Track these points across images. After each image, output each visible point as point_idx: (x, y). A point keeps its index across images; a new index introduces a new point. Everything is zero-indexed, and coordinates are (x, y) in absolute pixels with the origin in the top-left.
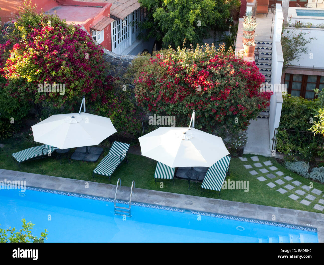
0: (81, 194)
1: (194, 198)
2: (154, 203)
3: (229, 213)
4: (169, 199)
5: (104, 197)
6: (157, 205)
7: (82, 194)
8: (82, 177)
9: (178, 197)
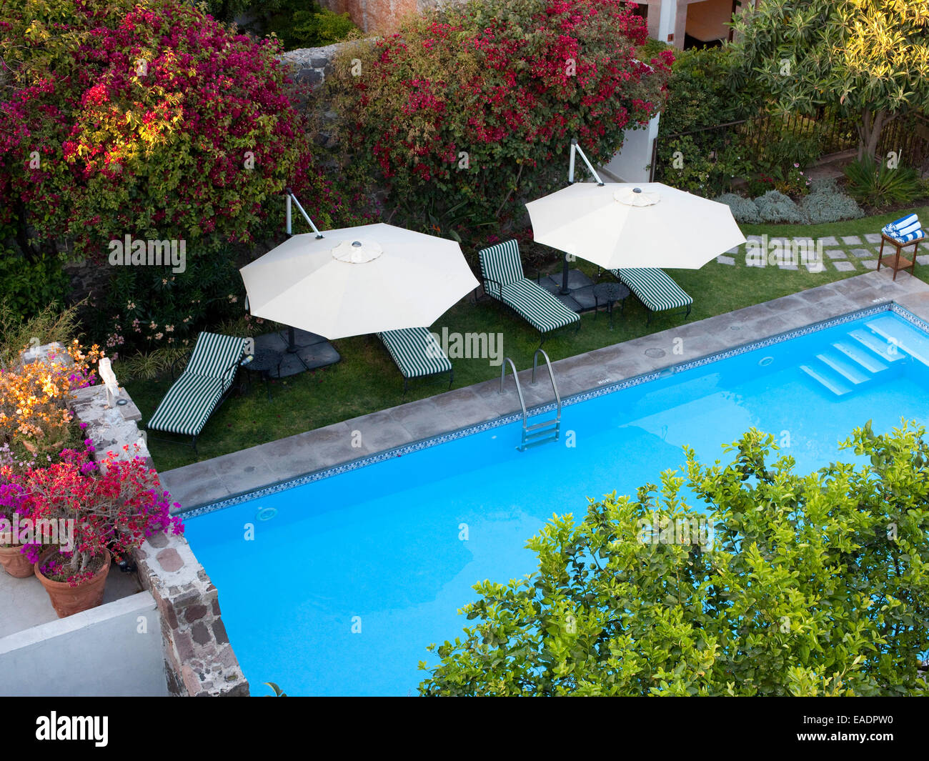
0: (428, 439)
1: (648, 340)
2: (600, 383)
3: (742, 338)
4: (610, 363)
5: (490, 418)
6: (605, 386)
7: (433, 437)
8: (368, 403)
9: (618, 352)
